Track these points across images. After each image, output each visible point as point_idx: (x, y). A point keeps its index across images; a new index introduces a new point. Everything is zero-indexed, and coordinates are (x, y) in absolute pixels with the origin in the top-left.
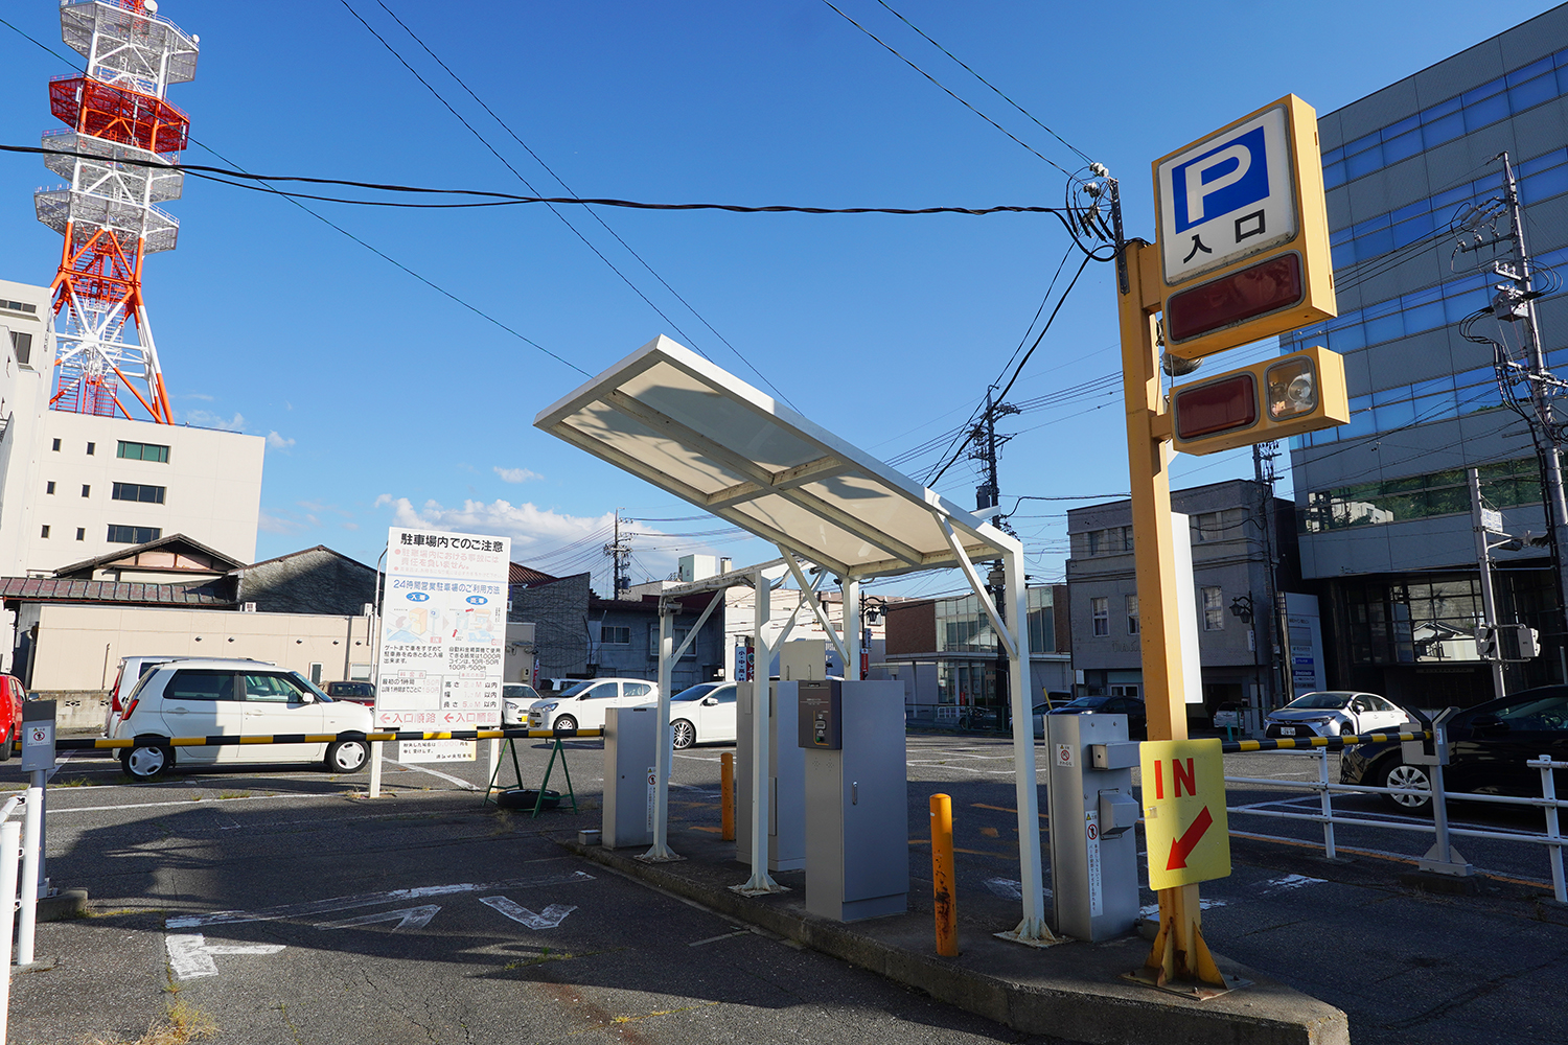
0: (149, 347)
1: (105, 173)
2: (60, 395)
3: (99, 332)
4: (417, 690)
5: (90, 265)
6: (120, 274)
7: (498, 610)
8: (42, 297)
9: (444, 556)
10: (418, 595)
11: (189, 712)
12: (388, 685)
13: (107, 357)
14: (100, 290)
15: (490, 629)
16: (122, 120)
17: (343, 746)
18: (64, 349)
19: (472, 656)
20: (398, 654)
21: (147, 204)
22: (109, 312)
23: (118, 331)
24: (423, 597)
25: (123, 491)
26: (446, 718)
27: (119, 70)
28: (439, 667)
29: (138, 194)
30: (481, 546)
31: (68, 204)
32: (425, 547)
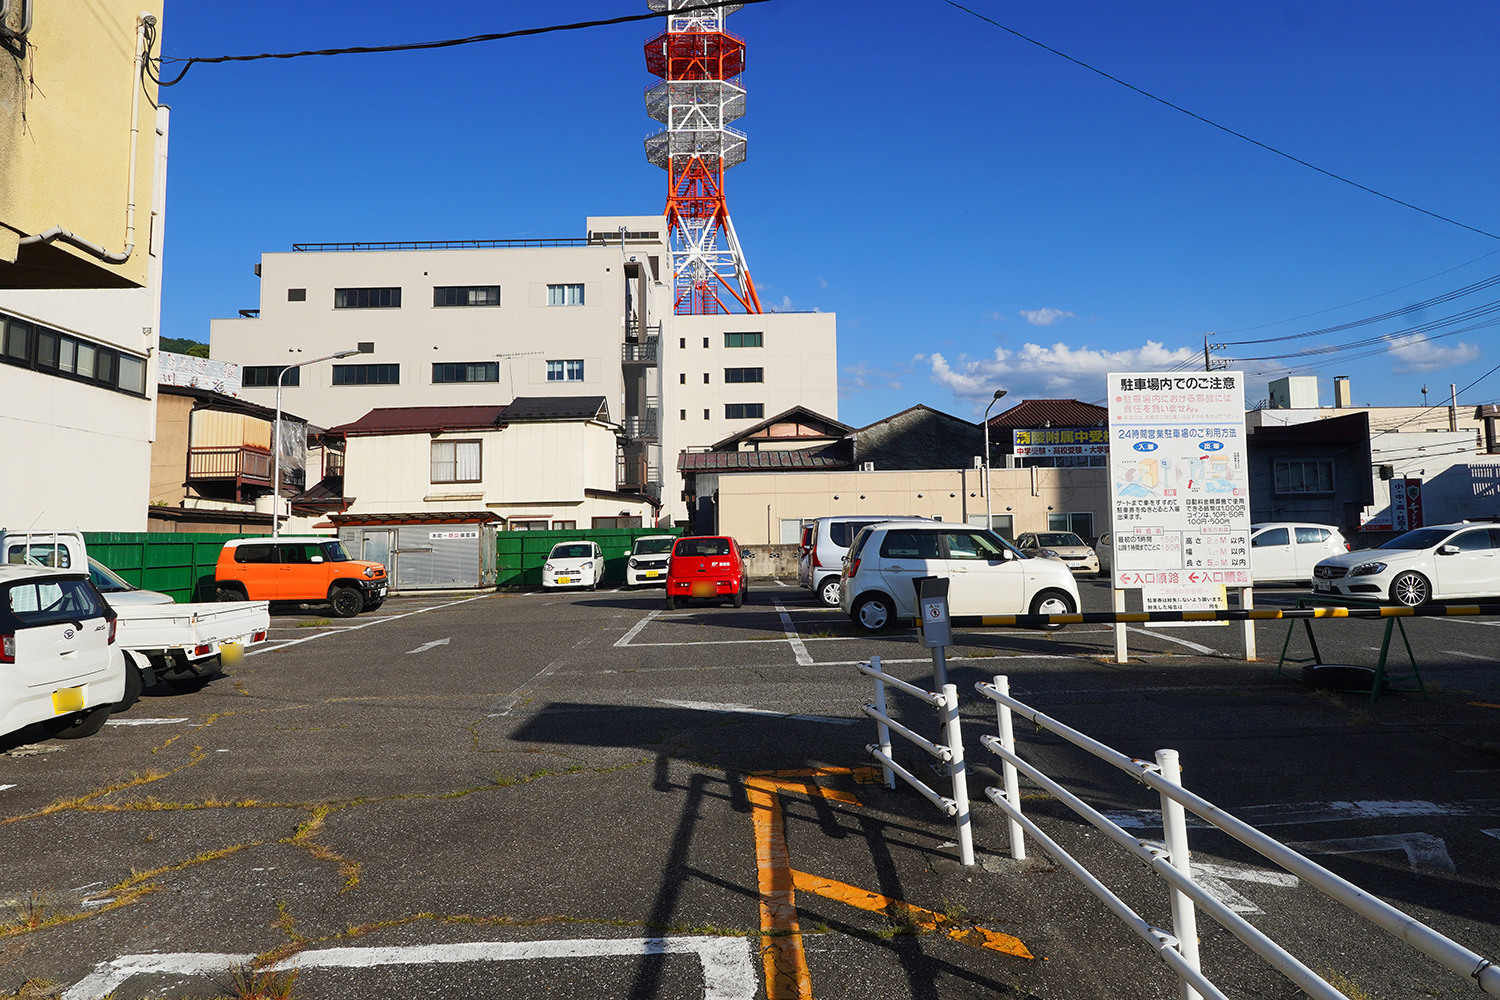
0: (736, 250)
1: (689, 109)
2: (679, 301)
3: (700, 245)
4: (1157, 548)
5: (688, 189)
6: (709, 193)
7: (1237, 456)
8: (658, 223)
9: (1169, 399)
10: (1145, 444)
11: (903, 570)
12: (1124, 543)
13: (708, 264)
14: (697, 210)
15: (1229, 477)
16: (697, 60)
17: (1045, 603)
18: (678, 264)
19: (1212, 508)
20: (1132, 509)
21: (721, 127)
22: (706, 226)
23: (712, 241)
24: (1151, 447)
25: (734, 376)
26: (1190, 578)
27: (689, 18)
28: (1177, 522)
29: (714, 120)
30: (1209, 385)
31: (667, 143)
32: (1147, 391)
